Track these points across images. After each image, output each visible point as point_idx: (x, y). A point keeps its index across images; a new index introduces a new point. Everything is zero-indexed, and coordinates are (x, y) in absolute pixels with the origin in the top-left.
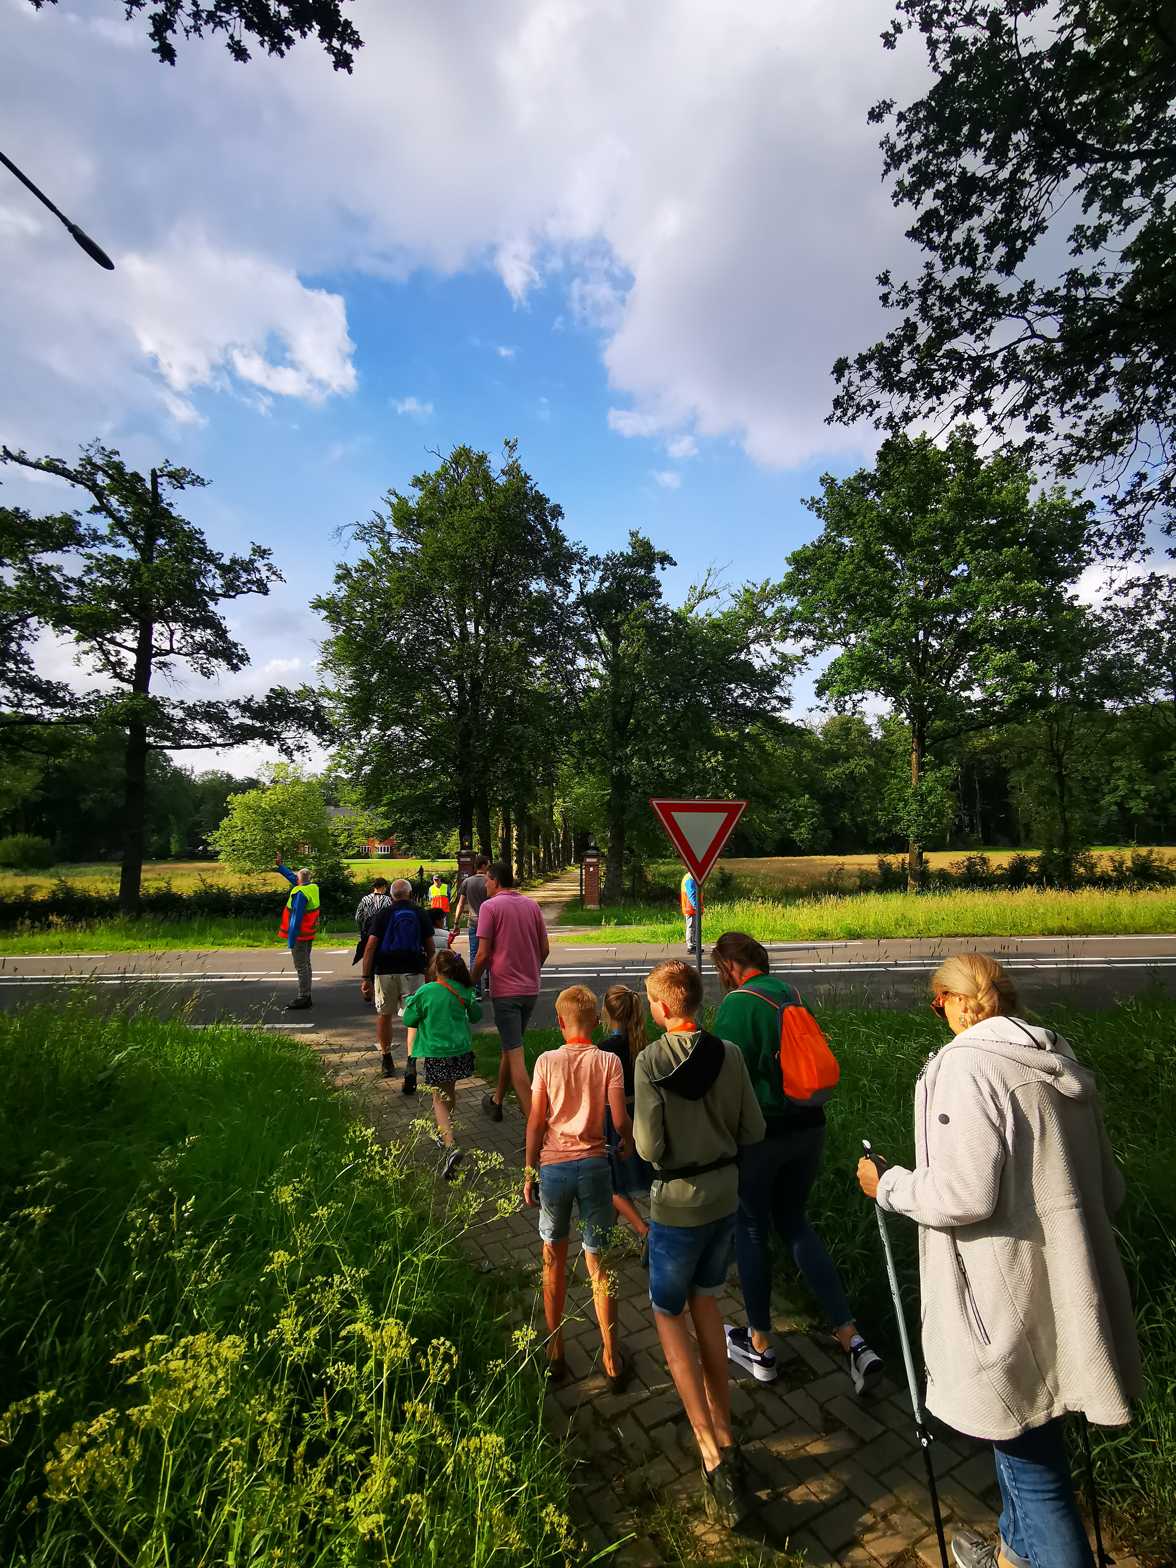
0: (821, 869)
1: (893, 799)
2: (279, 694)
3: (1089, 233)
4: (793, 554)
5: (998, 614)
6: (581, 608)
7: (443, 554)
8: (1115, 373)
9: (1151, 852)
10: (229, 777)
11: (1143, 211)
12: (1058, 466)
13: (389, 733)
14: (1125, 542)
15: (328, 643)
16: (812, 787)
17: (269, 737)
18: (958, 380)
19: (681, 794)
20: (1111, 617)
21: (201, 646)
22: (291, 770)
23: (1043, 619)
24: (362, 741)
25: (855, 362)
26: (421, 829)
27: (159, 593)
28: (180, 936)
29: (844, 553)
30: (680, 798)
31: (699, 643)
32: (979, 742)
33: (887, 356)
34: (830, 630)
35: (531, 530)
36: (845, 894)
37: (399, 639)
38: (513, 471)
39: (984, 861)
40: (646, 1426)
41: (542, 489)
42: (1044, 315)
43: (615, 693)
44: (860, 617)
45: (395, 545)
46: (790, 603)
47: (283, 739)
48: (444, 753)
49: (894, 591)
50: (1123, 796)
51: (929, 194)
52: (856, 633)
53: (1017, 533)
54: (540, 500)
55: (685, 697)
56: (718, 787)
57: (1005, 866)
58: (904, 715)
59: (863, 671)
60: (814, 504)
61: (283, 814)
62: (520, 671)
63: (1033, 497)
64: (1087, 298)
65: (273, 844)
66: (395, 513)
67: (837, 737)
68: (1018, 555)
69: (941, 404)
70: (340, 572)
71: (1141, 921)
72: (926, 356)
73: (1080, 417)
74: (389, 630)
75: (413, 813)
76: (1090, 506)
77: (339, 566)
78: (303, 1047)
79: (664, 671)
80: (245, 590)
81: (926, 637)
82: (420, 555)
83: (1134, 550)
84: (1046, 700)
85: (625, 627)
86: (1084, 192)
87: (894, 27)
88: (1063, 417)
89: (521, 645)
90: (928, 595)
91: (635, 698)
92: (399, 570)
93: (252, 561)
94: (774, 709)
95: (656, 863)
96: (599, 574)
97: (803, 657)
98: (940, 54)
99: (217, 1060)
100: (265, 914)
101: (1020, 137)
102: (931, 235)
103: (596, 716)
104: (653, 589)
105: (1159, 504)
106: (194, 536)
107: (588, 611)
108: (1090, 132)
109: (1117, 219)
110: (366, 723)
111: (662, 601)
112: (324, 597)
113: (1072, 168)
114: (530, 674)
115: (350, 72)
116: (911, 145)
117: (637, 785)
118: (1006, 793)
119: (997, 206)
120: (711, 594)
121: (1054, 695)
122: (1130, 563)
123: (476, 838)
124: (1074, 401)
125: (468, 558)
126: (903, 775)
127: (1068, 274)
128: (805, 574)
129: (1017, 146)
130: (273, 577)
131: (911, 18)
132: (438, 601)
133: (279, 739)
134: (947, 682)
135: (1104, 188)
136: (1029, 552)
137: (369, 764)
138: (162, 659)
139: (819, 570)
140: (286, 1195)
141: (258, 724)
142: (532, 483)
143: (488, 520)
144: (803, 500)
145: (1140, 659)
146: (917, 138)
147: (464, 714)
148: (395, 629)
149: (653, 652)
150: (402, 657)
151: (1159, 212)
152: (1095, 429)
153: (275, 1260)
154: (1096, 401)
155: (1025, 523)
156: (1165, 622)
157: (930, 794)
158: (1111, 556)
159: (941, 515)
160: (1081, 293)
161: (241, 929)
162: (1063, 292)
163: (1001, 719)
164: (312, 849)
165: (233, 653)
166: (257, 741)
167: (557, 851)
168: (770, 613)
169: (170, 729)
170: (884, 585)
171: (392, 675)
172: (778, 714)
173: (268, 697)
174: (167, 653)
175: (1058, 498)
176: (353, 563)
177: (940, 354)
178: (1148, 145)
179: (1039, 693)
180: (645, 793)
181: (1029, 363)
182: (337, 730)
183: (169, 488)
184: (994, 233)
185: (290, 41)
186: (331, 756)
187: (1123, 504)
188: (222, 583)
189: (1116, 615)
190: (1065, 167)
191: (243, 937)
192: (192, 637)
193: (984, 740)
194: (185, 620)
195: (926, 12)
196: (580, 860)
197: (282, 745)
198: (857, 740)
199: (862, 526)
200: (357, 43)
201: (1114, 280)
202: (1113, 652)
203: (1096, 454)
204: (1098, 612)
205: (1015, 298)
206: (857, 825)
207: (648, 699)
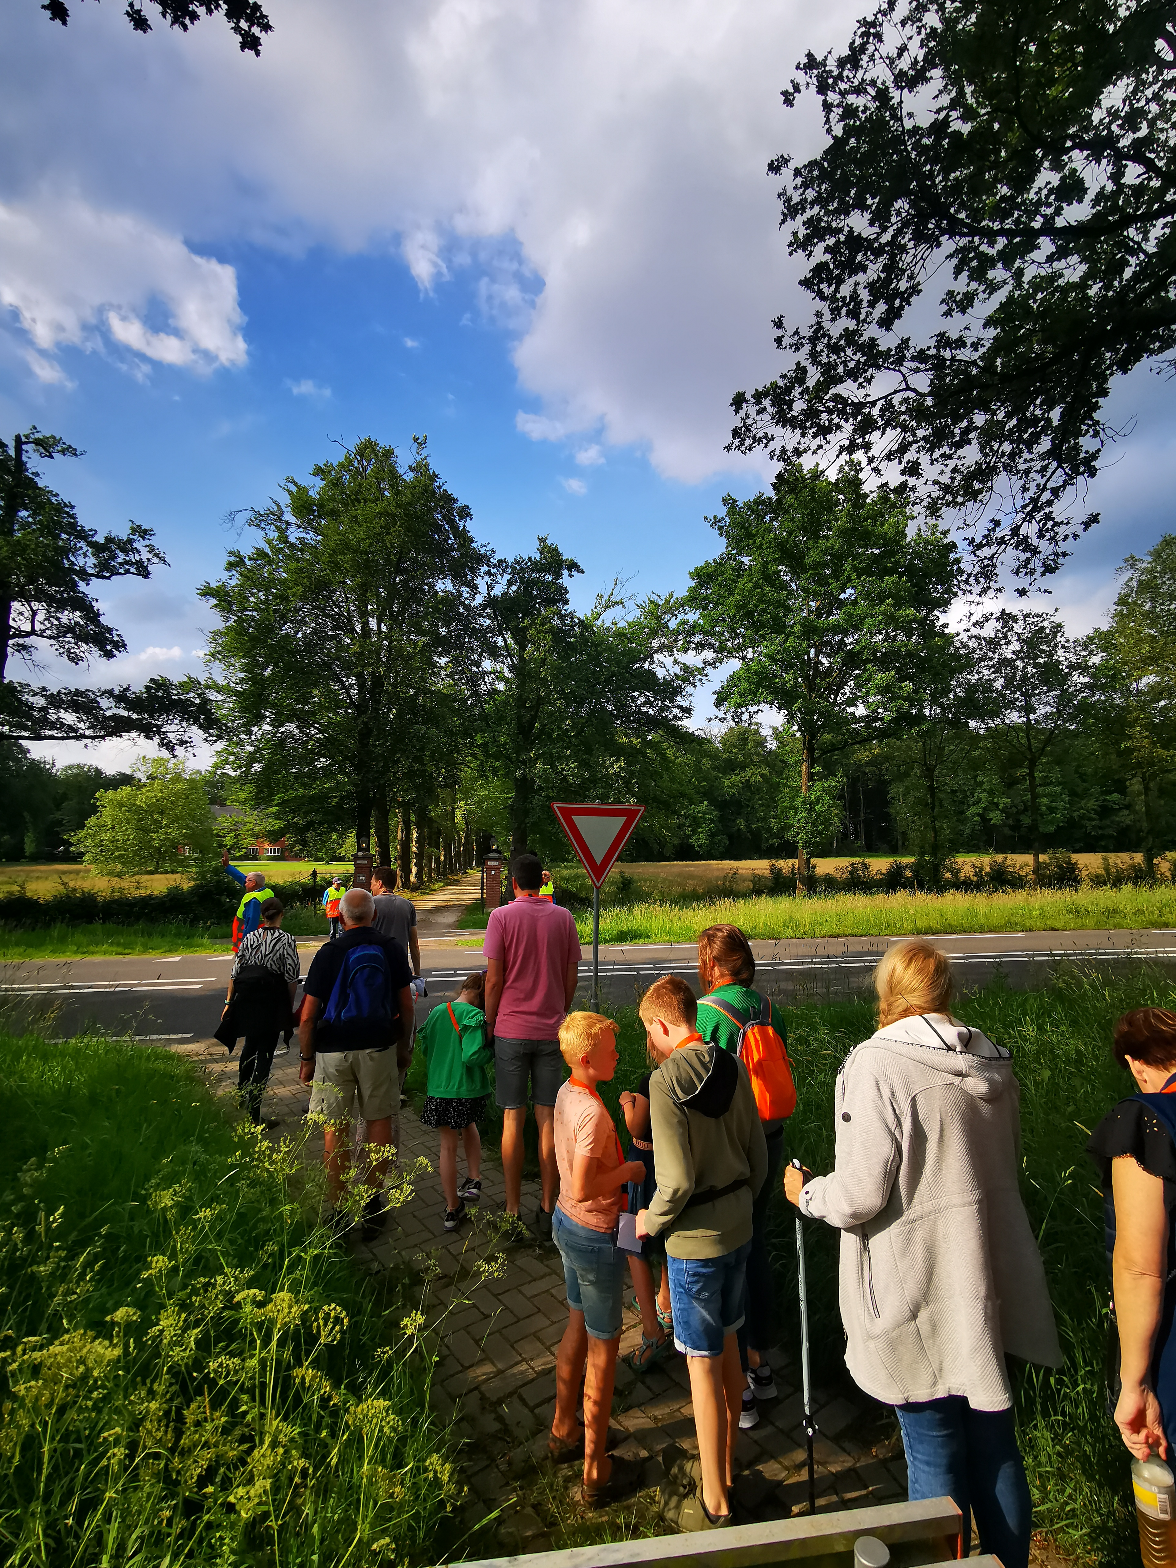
0: (716, 873)
1: (785, 807)
2: (160, 685)
3: (958, 299)
4: (696, 569)
5: (880, 637)
6: (488, 610)
7: (345, 547)
8: (976, 428)
9: (1005, 859)
10: (98, 771)
11: (1004, 282)
12: (928, 508)
13: (282, 729)
14: (982, 580)
15: (217, 634)
16: (710, 794)
17: (148, 731)
18: (843, 423)
19: (584, 798)
20: (975, 645)
21: (69, 629)
22: (171, 765)
23: (919, 644)
24: (253, 737)
25: (752, 396)
26: (315, 830)
27: (19, 569)
28: (38, 945)
29: (744, 571)
30: (582, 802)
31: (605, 651)
32: (862, 755)
33: (780, 394)
34: (729, 644)
35: (439, 529)
36: (738, 897)
37: (296, 633)
38: (420, 468)
39: (866, 867)
40: (532, 1404)
41: (451, 489)
42: (917, 370)
43: (520, 697)
44: (757, 632)
45: (294, 535)
46: (693, 616)
47: (164, 733)
48: (341, 752)
49: (788, 609)
50: (984, 808)
51: (821, 246)
52: (753, 648)
53: (897, 564)
54: (448, 499)
55: (590, 703)
56: (620, 792)
57: (884, 871)
58: (795, 728)
59: (758, 685)
60: (716, 522)
61: (161, 813)
62: (424, 670)
63: (911, 532)
64: (953, 359)
65: (148, 844)
66: (294, 501)
67: (735, 747)
68: (898, 583)
69: (828, 442)
70: (232, 559)
71: (995, 922)
72: (815, 398)
73: (947, 466)
74: (285, 623)
75: (306, 814)
76: (953, 546)
77: (231, 553)
78: (180, 1058)
79: (569, 677)
80: (122, 571)
81: (817, 655)
82: (320, 547)
83: (989, 588)
84: (921, 717)
85: (532, 631)
86: (955, 261)
87: (794, 86)
88: (932, 464)
89: (425, 645)
90: (819, 616)
91: (540, 701)
92: (298, 561)
93: (130, 541)
94: (676, 718)
95: (559, 866)
96: (507, 577)
97: (703, 669)
98: (834, 117)
99: (81, 1074)
100: (138, 919)
101: (901, 204)
102: (821, 286)
103: (501, 719)
104: (561, 595)
105: (1009, 548)
106: (61, 508)
107: (495, 613)
108: (963, 206)
109: (982, 288)
110: (258, 719)
111: (569, 608)
112: (214, 585)
113: (944, 239)
114: (434, 674)
115: (258, 54)
116: (805, 200)
117: (541, 788)
118: (886, 803)
119: (879, 266)
120: (617, 603)
121: (927, 714)
122: (985, 599)
123: (374, 840)
124: (942, 451)
125: (372, 553)
126: (795, 784)
127: (937, 336)
128: (707, 589)
129: (898, 213)
130: (156, 560)
131: (809, 80)
132: (339, 596)
133: (159, 732)
134: (835, 698)
135: (972, 259)
136: (906, 582)
137: (259, 762)
138: (21, 641)
139: (720, 586)
140: (166, 1199)
141: (135, 716)
142: (441, 482)
143: (393, 516)
144: (706, 518)
145: (999, 684)
146: (811, 194)
147: (365, 712)
148: (291, 622)
149: (559, 658)
150: (298, 651)
151: (1019, 285)
152: (959, 477)
153: (154, 1265)
154: (960, 452)
155: (904, 555)
156: (1020, 651)
157: (818, 802)
158: (970, 592)
159: (831, 541)
160: (947, 354)
161: (109, 935)
162: (933, 351)
163: (882, 734)
164: (193, 850)
165: (107, 638)
166: (134, 734)
167: (458, 854)
168: (673, 624)
169: (30, 717)
170: (781, 604)
171: (287, 669)
172: (680, 723)
173: (147, 687)
174: (28, 635)
175: (932, 534)
176: (247, 551)
177: (827, 397)
178: (1009, 224)
179: (914, 712)
180: (548, 797)
181: (903, 413)
182: (225, 725)
183: (35, 456)
184: (878, 290)
185: (194, 17)
186: (218, 752)
187: (980, 546)
188: (95, 562)
189: (980, 644)
190: (938, 237)
191: (112, 944)
192: (58, 619)
193: (867, 753)
194: (50, 600)
195: (822, 76)
196: (481, 863)
197: (163, 739)
198: (753, 751)
199: (760, 547)
200: (267, 27)
201: (978, 344)
202: (976, 677)
203: (960, 499)
204: (965, 640)
205: (893, 352)
206: (751, 831)
207: (553, 705)
